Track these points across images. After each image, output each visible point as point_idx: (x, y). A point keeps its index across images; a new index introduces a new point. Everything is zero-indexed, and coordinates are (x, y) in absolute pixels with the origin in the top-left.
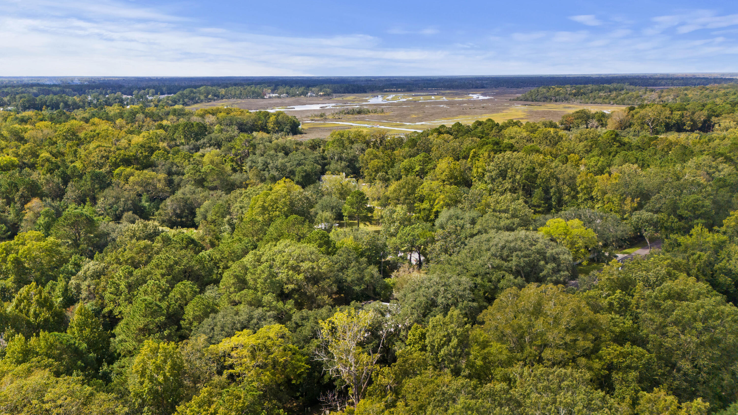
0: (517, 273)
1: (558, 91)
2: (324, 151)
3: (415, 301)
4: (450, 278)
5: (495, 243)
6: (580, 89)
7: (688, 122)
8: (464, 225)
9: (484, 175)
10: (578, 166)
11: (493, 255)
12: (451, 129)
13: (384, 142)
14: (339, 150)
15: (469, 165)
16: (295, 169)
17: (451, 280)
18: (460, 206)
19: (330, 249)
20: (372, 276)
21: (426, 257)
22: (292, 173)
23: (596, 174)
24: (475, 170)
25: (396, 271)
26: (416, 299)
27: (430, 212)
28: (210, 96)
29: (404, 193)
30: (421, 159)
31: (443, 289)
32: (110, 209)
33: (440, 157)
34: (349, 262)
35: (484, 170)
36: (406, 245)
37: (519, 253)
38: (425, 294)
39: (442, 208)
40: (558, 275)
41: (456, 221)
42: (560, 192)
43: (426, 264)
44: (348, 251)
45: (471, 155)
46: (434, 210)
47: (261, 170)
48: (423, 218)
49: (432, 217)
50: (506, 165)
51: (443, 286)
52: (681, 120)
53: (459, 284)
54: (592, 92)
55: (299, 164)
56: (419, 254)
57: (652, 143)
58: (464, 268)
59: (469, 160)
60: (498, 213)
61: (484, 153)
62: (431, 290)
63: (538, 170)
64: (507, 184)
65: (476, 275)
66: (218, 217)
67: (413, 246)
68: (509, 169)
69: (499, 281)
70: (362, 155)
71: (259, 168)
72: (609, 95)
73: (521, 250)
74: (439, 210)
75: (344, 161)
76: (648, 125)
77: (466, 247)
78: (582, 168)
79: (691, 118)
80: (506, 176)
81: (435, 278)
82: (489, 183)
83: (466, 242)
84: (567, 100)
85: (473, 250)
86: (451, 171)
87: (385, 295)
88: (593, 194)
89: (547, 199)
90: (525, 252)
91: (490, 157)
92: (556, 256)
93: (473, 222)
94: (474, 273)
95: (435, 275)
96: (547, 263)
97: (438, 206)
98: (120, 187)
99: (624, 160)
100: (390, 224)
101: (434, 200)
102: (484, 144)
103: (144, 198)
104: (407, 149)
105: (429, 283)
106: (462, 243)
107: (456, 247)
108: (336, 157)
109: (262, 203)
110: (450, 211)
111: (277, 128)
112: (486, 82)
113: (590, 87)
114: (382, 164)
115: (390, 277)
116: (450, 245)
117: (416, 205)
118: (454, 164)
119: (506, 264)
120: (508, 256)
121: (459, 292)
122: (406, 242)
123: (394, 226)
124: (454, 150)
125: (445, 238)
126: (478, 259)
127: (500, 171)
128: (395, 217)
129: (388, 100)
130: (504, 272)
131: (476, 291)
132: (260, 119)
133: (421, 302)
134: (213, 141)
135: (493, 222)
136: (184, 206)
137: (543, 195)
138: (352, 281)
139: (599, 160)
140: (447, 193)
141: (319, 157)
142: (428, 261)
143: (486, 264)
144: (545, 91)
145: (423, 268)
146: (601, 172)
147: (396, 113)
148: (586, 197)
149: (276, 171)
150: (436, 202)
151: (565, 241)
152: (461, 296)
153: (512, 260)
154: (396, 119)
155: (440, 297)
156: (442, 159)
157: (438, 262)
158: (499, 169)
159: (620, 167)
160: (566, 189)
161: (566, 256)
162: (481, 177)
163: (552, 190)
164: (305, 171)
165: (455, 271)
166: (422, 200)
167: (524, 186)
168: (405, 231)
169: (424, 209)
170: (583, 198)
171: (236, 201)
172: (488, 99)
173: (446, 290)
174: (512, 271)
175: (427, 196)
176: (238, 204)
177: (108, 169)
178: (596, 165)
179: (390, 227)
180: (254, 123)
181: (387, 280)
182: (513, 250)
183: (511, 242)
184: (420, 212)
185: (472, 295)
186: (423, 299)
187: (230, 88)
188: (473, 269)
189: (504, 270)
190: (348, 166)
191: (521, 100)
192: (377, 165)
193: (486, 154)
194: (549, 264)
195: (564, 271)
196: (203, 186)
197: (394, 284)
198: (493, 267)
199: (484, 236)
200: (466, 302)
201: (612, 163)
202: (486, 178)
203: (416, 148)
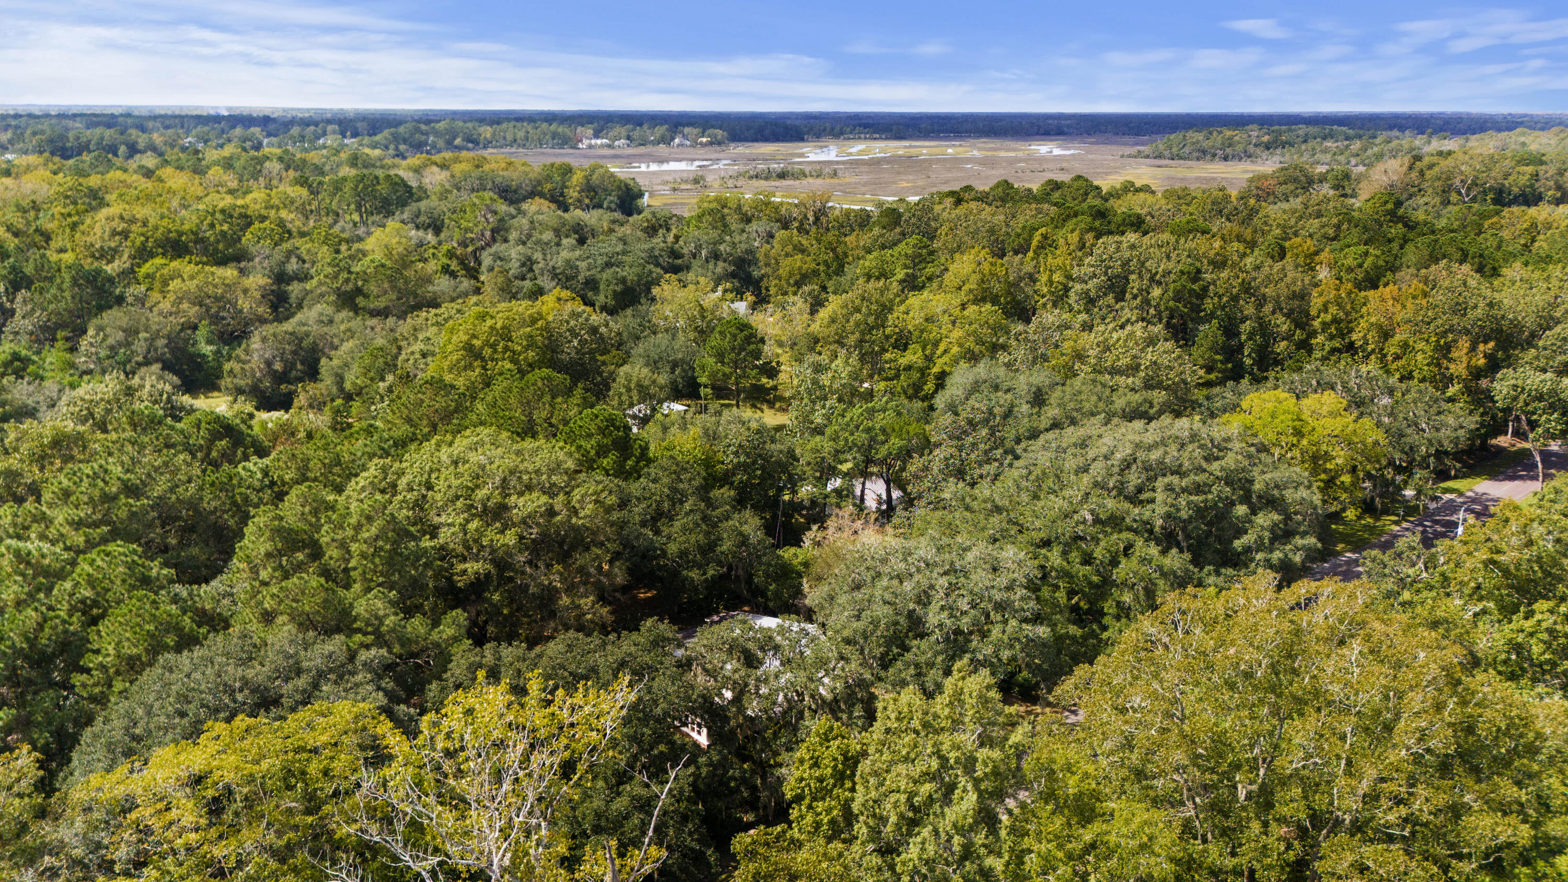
0: (1167, 540)
1: (1231, 138)
2: (677, 238)
3: (858, 618)
4: (966, 549)
5: (1104, 450)
6: (1280, 133)
7: (1550, 193)
8: (1012, 406)
9: (1067, 289)
10: (1313, 269)
11: (1096, 484)
12: (988, 194)
13: (824, 220)
14: (714, 234)
15: (1029, 268)
16: (599, 276)
17: (970, 556)
18: (1003, 357)
19: (630, 463)
20: (744, 540)
21: (903, 489)
22: (592, 284)
23: (1360, 286)
24: (1044, 278)
25: (815, 527)
26: (861, 611)
27: (923, 375)
28: (458, 141)
29: (857, 324)
30: (910, 252)
31: (943, 582)
32: (108, 357)
33: (959, 249)
34: (676, 497)
35: (1069, 277)
36: (849, 457)
37: (1175, 479)
38: (888, 597)
39: (957, 362)
40: (1288, 547)
41: (992, 396)
42: (1264, 330)
43: (906, 509)
44: (680, 470)
45: (1034, 243)
46: (936, 370)
47: (516, 278)
48: (905, 392)
49: (929, 387)
50: (1126, 263)
51: (946, 573)
52: (1532, 186)
53: (995, 570)
54: (1305, 141)
55: (608, 265)
56: (888, 483)
57: (1486, 224)
58: (1010, 521)
59: (1031, 254)
60: (1108, 377)
61: (1068, 236)
62: (908, 586)
63: (1208, 277)
64: (1127, 310)
65: (1046, 543)
66: (372, 379)
67: (869, 461)
68: (1132, 272)
69: (1114, 563)
70: (769, 246)
71: (511, 272)
72: (1347, 147)
73: (1178, 471)
74: (947, 369)
75: (725, 261)
76: (1459, 193)
77: (1017, 463)
78: (1323, 274)
79: (1556, 182)
80: (1124, 292)
81: (924, 549)
82: (1079, 312)
83: (1019, 449)
84: (1250, 157)
85: (1037, 472)
86: (983, 281)
87: (778, 595)
88: (1354, 337)
89: (1232, 352)
90: (1192, 476)
91: (1083, 246)
92: (1276, 492)
93: (1039, 399)
94: (1042, 535)
95: (923, 541)
96: (1254, 512)
97: (946, 359)
98: (147, 305)
99: (1431, 255)
100: (814, 402)
101: (936, 344)
102: (1068, 217)
103: (202, 334)
104: (877, 231)
105: (902, 565)
106: (1006, 452)
107: (988, 461)
108: (704, 253)
109: (465, 338)
110: (976, 370)
111: (587, 201)
112: (1068, 122)
113: (1302, 130)
114: (813, 265)
115: (798, 543)
116: (973, 456)
117: (888, 356)
118: (991, 264)
119: (1137, 511)
120: (1140, 490)
121: (993, 592)
122: (850, 449)
123: (824, 407)
124: (992, 231)
125: (958, 436)
126: (1052, 497)
127: (1109, 279)
128: (827, 383)
129: (850, 154)
130: (1130, 536)
131: (1045, 592)
132: (549, 178)
133: (875, 623)
134: (422, 219)
135: (1094, 398)
136: (294, 353)
137: (1221, 339)
138: (683, 554)
139: (1366, 254)
140: (971, 324)
141: (662, 250)
142: (909, 502)
143: (1075, 512)
144: (1201, 138)
145: (895, 520)
146: (1372, 282)
147: (865, 178)
148: (1337, 344)
149: (552, 279)
150: (942, 347)
151: (1296, 453)
152: (1000, 607)
153: (1152, 501)
154: (864, 189)
155: (934, 607)
156: (962, 253)
157: (938, 505)
158: (1106, 274)
159: (1423, 271)
160: (1283, 324)
161: (1303, 493)
162: (1060, 298)
163: (1246, 327)
164: (623, 281)
165: (983, 529)
166: (902, 343)
167: (1171, 317)
168: (847, 419)
169: (909, 368)
170: (1327, 348)
171: (416, 338)
172: (1073, 155)
173: (952, 588)
174: (1151, 532)
175: (917, 333)
176: (418, 347)
177: (128, 265)
178: (1360, 266)
179: (813, 411)
180: (535, 187)
181: (787, 553)
182: (1153, 472)
183: (1150, 448)
184: (897, 376)
185: (1032, 604)
186: (881, 611)
187: (505, 125)
188: (1038, 524)
189: (1130, 529)
190: (733, 275)
191: (1147, 157)
192: (800, 268)
193: (1074, 238)
194: (1260, 515)
195: (1304, 535)
196: (356, 310)
197: (806, 564)
198: (1097, 521)
199: (1071, 434)
200: (1013, 623)
201: (1398, 263)
202: (1073, 298)
203: (898, 230)
